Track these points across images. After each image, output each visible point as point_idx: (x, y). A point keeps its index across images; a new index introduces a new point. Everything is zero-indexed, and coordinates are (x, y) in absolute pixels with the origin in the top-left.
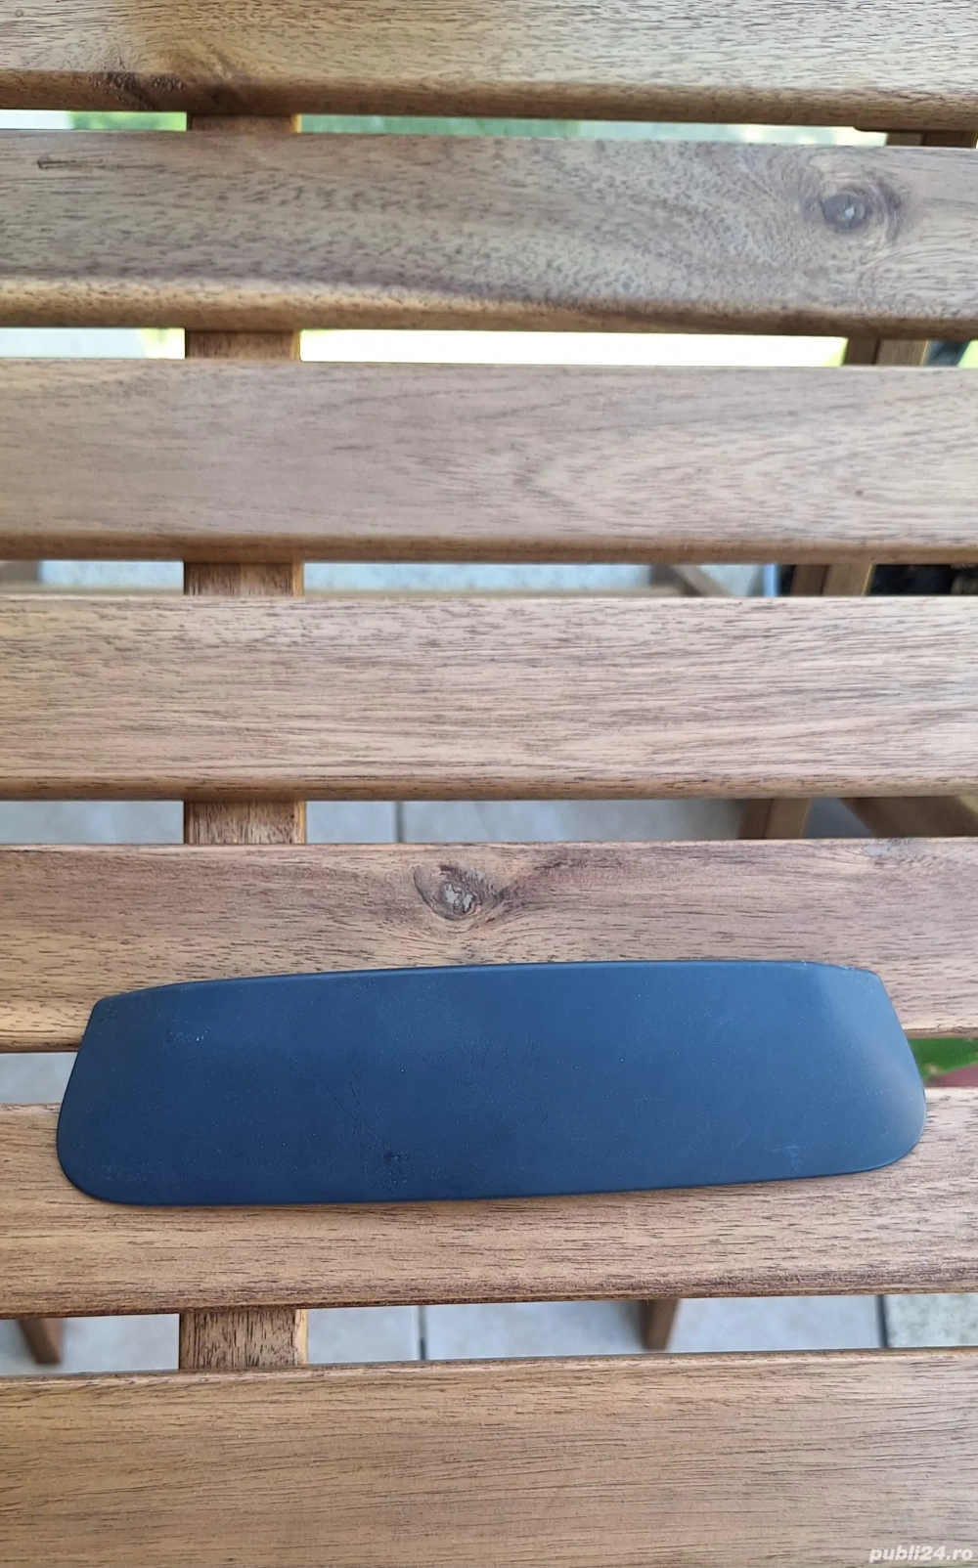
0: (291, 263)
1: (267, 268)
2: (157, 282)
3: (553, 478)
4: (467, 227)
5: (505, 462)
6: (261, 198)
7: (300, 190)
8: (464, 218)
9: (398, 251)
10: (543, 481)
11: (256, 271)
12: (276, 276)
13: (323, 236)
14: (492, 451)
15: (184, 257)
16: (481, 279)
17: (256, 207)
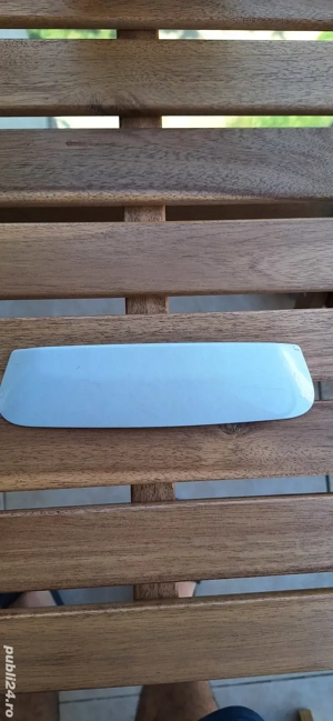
0: (164, 183)
1: (156, 185)
2: (114, 192)
3: (263, 266)
4: (230, 166)
5: (246, 260)
6: (152, 156)
7: (167, 153)
8: (229, 162)
9: (204, 177)
10: (260, 267)
11: (151, 187)
12: (158, 188)
13: (176, 171)
14: (241, 256)
15: (124, 181)
16: (235, 187)
17: (151, 160)
